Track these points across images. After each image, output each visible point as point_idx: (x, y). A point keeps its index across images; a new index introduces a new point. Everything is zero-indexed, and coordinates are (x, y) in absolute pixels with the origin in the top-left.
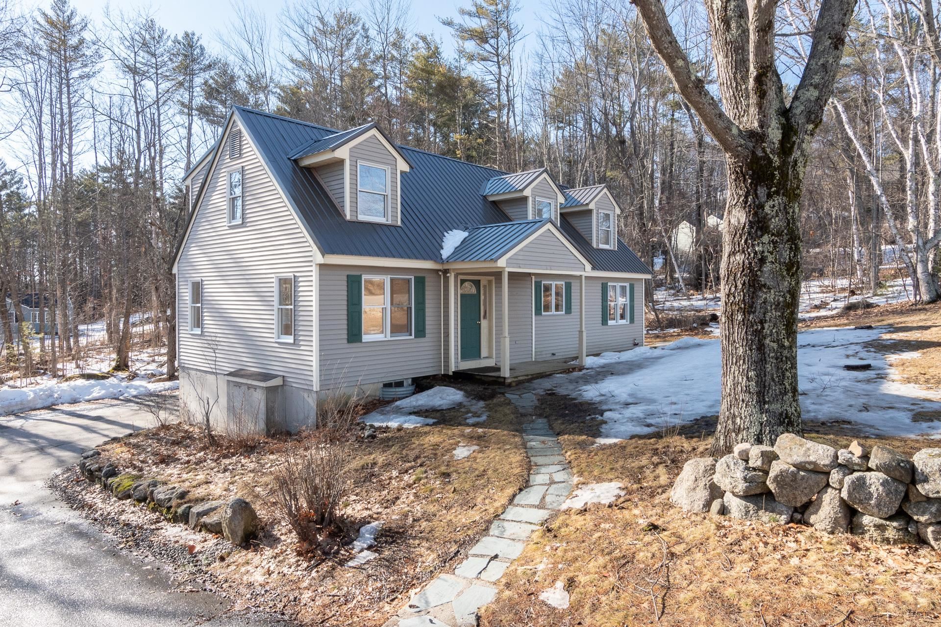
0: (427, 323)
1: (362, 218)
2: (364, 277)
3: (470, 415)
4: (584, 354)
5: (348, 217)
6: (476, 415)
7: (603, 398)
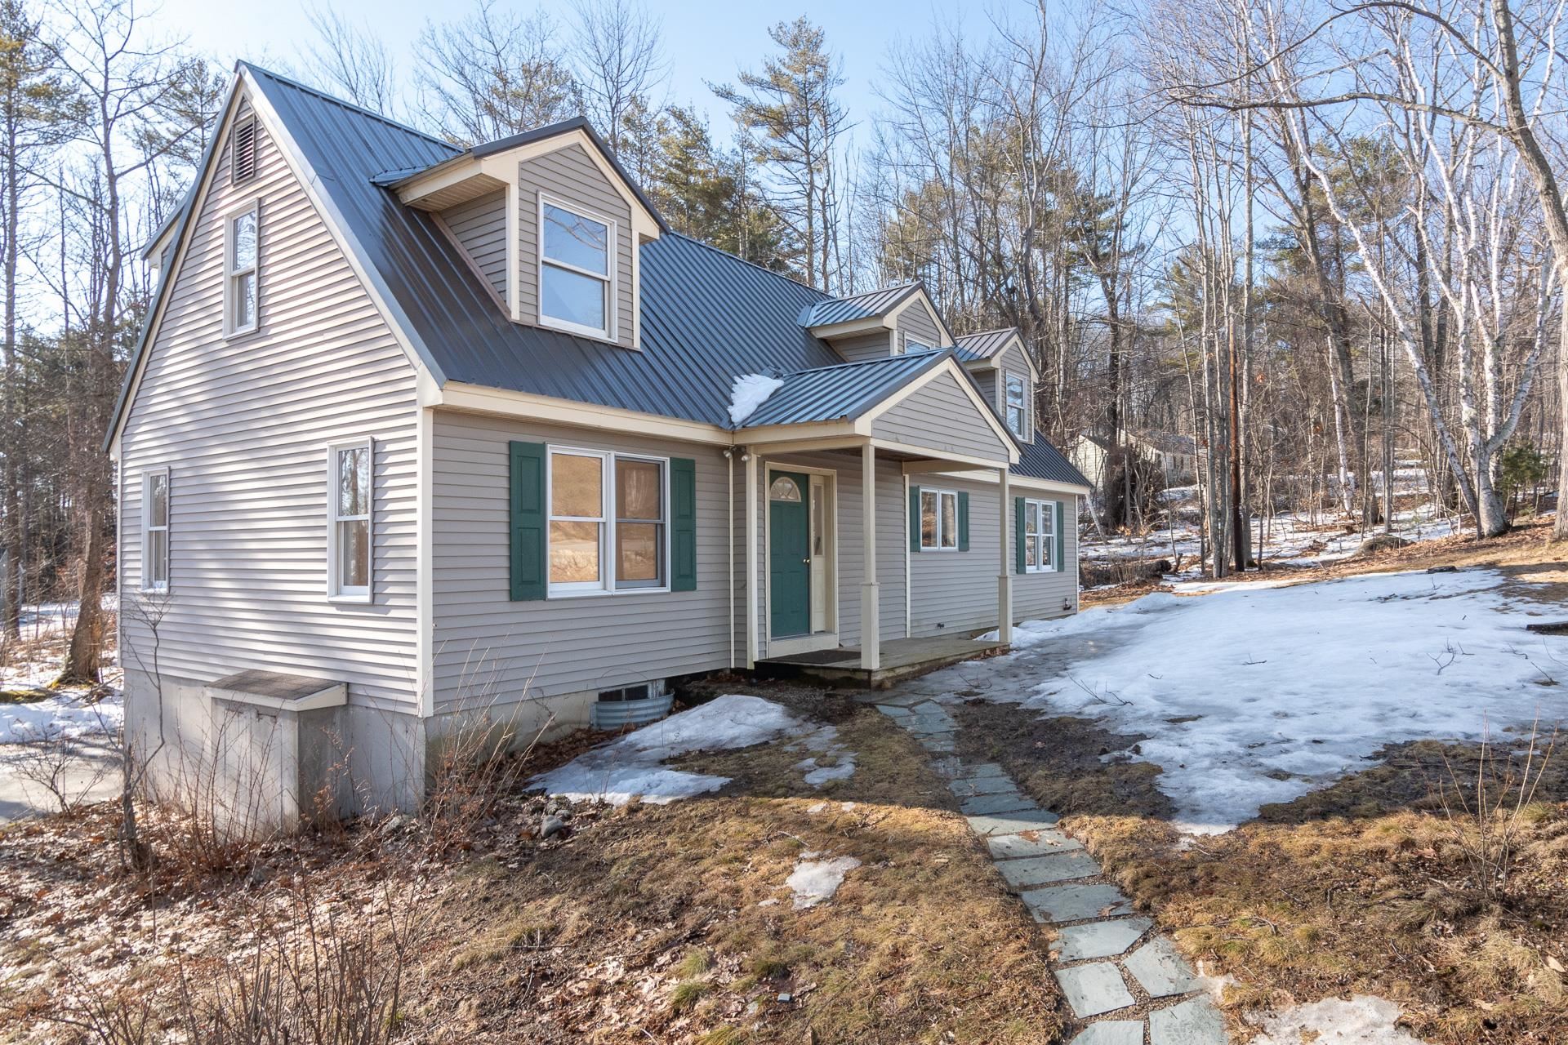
0: (699, 559)
1: (547, 321)
2: (551, 450)
3: (810, 761)
4: (1010, 622)
5: (515, 316)
6: (824, 762)
7: (1104, 707)
